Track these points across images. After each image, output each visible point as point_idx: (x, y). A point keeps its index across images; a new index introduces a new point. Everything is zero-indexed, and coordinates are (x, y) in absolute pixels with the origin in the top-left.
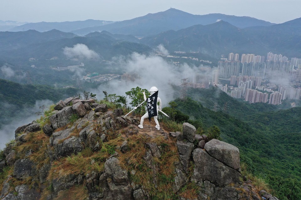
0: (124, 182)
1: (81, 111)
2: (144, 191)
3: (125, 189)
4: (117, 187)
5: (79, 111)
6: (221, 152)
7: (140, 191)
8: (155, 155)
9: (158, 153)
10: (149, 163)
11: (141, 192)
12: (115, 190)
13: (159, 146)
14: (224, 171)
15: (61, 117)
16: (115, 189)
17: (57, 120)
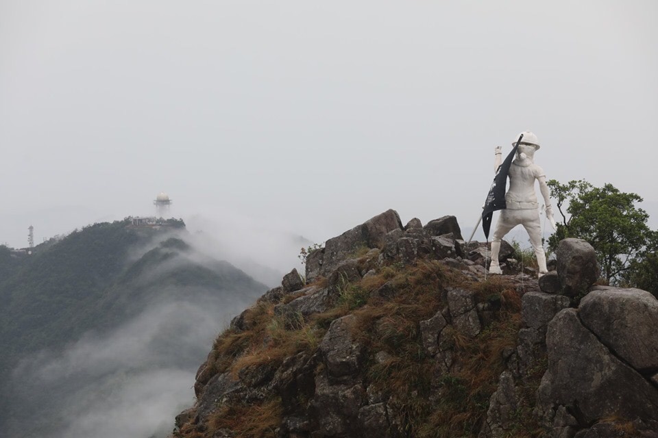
0: (346, 375)
1: (382, 233)
2: (390, 411)
3: (344, 396)
4: (330, 387)
5: (374, 231)
6: (606, 307)
7: (380, 407)
8: (459, 322)
9: (471, 319)
10: (430, 340)
11: (381, 411)
12: (323, 395)
13: (483, 301)
14: (601, 371)
15: (332, 253)
16: (325, 391)
17: (322, 259)
